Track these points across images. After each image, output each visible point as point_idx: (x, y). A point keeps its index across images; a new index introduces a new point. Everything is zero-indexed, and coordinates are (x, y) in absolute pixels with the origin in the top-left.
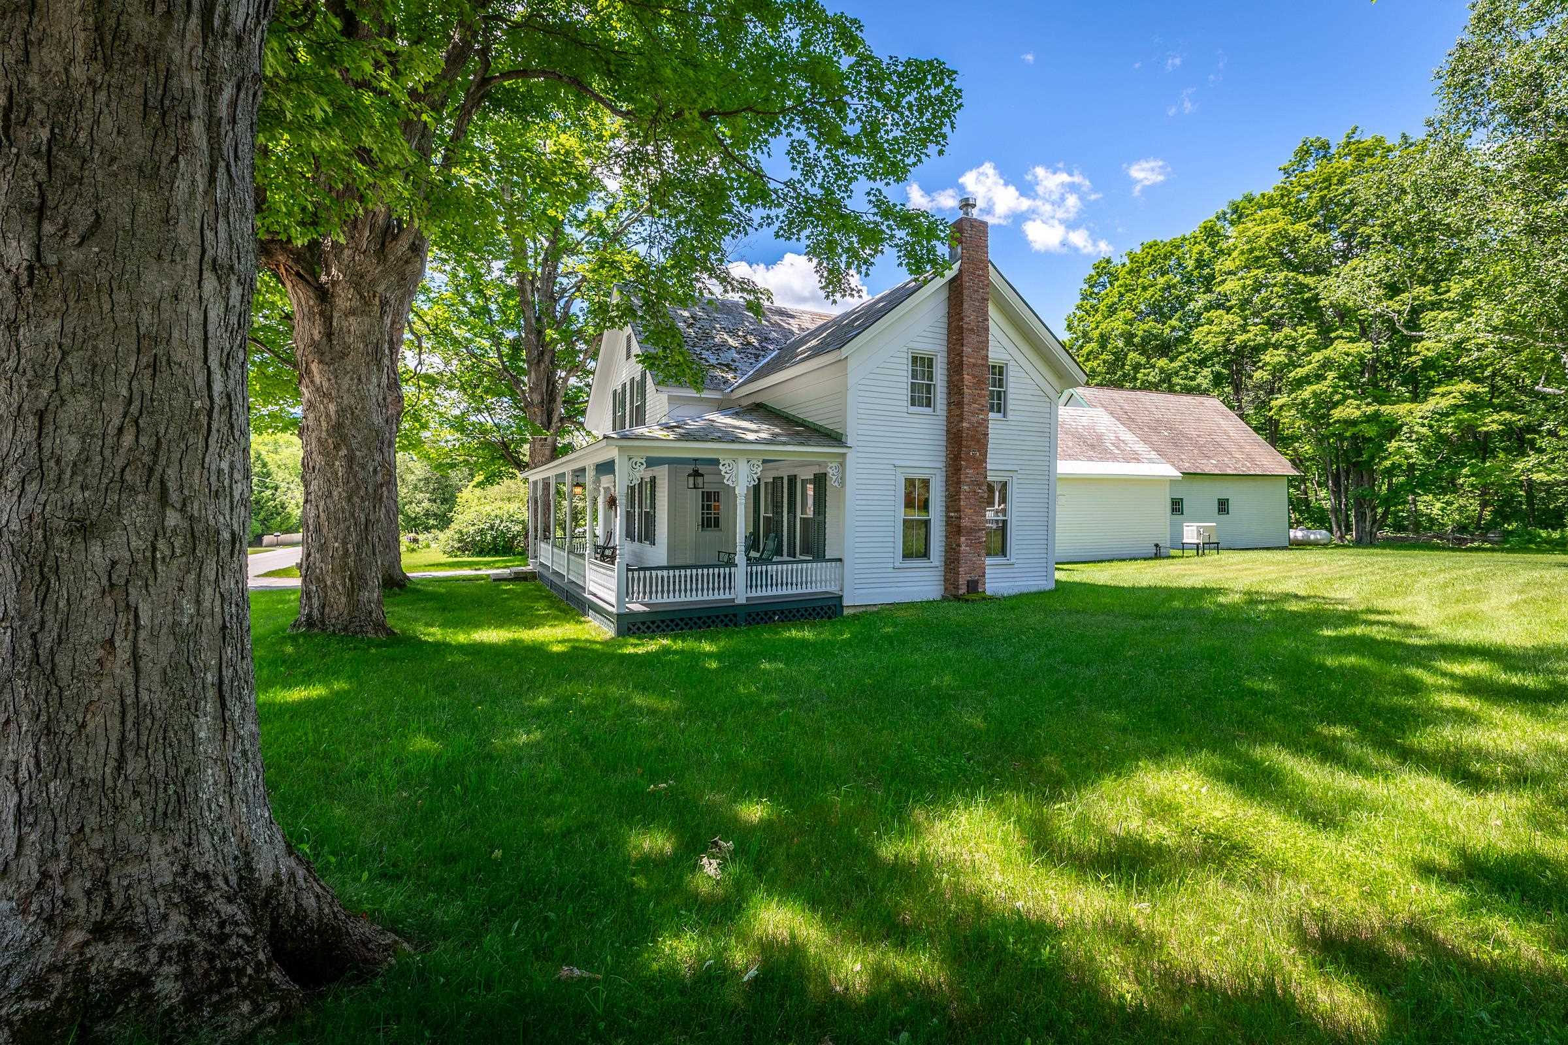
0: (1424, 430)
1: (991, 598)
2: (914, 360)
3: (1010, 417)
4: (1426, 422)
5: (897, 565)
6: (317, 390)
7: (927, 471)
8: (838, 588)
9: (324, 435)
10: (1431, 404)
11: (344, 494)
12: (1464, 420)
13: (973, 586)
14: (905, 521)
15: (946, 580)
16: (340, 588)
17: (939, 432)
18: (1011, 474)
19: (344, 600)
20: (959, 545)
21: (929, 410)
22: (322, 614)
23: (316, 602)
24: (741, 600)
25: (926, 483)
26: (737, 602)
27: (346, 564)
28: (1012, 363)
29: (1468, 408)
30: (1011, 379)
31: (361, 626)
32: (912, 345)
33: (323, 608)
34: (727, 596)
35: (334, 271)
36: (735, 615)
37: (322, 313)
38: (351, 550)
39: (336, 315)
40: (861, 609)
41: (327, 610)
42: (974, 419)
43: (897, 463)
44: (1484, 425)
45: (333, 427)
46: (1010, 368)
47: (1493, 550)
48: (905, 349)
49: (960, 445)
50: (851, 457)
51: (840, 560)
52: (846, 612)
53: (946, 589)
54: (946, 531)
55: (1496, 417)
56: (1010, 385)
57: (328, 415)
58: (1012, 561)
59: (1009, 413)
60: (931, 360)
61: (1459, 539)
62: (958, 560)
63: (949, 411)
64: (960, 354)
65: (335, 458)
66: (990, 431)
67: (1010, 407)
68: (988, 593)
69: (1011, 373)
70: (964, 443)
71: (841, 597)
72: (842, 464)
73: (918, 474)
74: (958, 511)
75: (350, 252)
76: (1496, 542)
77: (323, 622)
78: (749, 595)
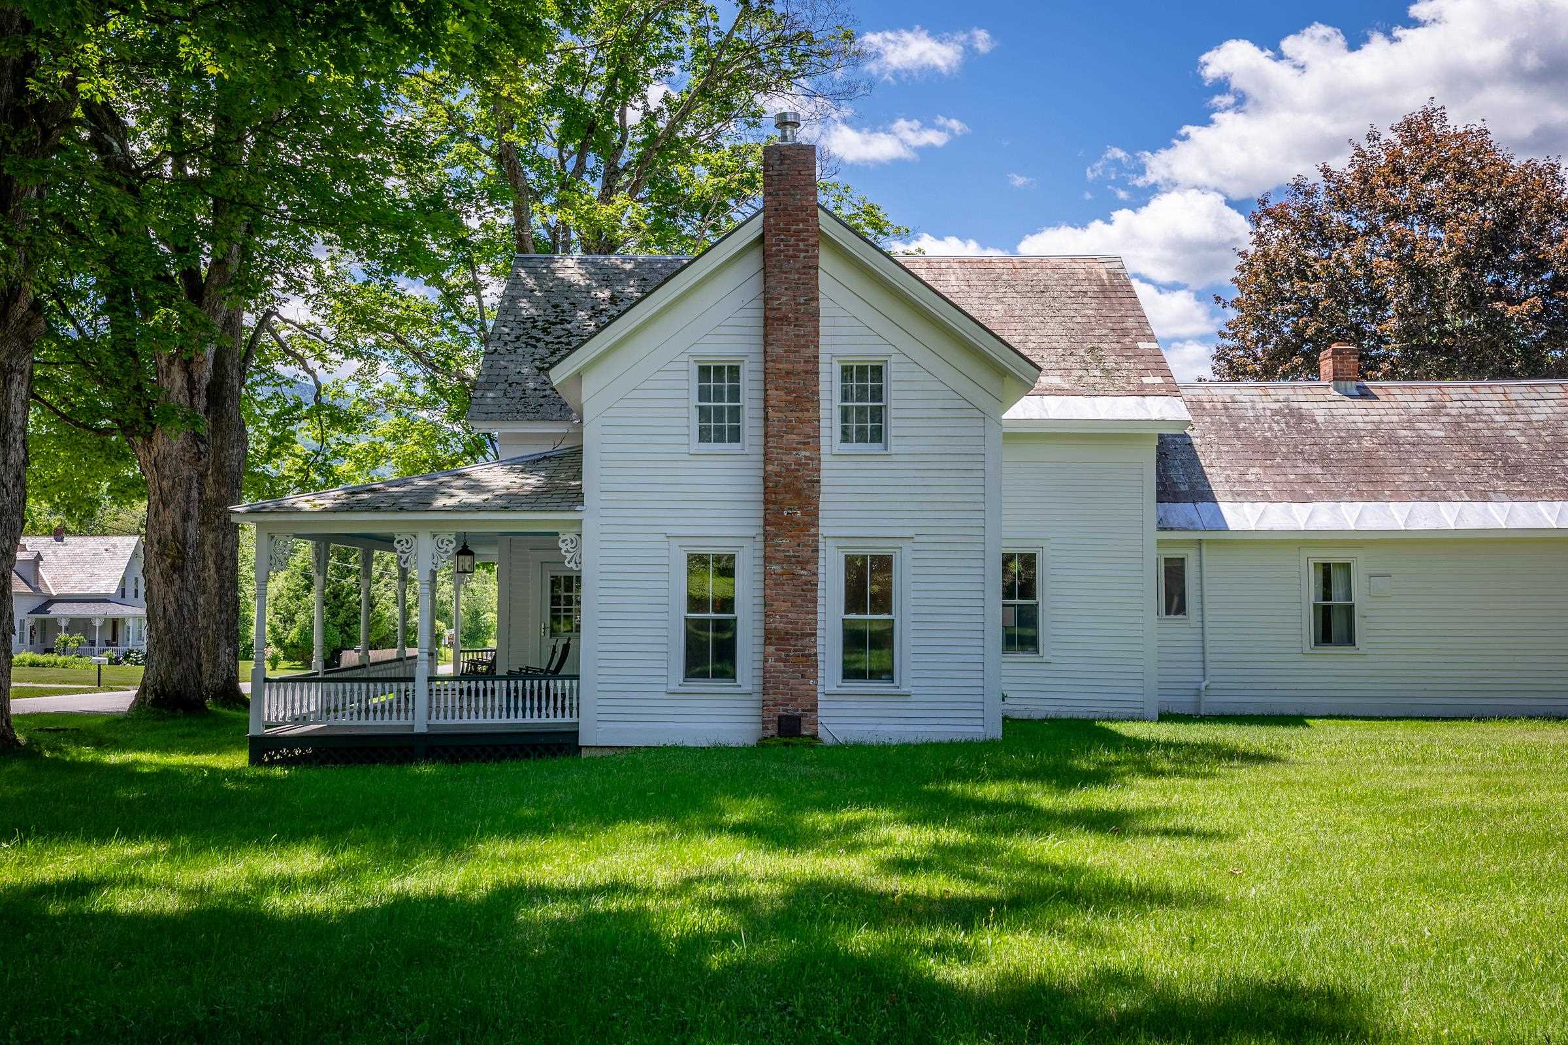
2: (704, 371)
3: (893, 449)
5: (674, 688)
7: (729, 542)
8: (574, 719)
14: (688, 620)
17: (752, 481)
18: (898, 543)
20: (769, 659)
21: (734, 447)
24: (420, 728)
25: (727, 561)
26: (417, 730)
28: (897, 358)
30: (896, 386)
32: (696, 350)
34: (402, 722)
36: (411, 749)
42: (789, 459)
46: (895, 367)
48: (685, 357)
50: (591, 524)
51: (576, 678)
52: (587, 754)
54: (764, 635)
56: (895, 395)
58: (904, 689)
60: (734, 369)
69: (894, 376)
70: (771, 497)
71: (575, 733)
72: (581, 536)
73: (714, 548)
78: (433, 721)
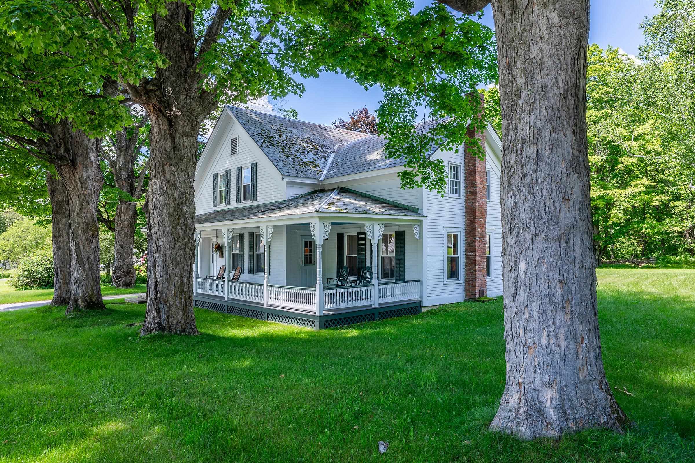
0: (626, 204)
1: (490, 300)
2: (451, 167)
3: (491, 200)
4: (626, 200)
5: (445, 283)
6: (168, 181)
7: (457, 230)
8: (419, 297)
9: (171, 210)
10: (630, 190)
11: (182, 247)
12: (644, 199)
13: (482, 292)
14: (448, 257)
15: (466, 290)
16: (178, 305)
17: (462, 208)
18: (491, 231)
19: (181, 313)
20: (475, 271)
21: (456, 196)
22: (168, 322)
23: (164, 316)
24: (376, 305)
25: (456, 236)
26: (373, 306)
27: (182, 290)
28: (491, 170)
29: (647, 193)
30: (491, 179)
31: (192, 329)
32: (451, 160)
33: (168, 318)
34: (368, 303)
35: (174, 109)
36: (374, 314)
37: (171, 135)
38: (185, 281)
39: (177, 135)
40: (431, 308)
41: (170, 320)
42: (481, 201)
43: (446, 225)
44: (653, 202)
45: (177, 204)
46: (491, 173)
47: (652, 267)
48: (447, 162)
49: (475, 215)
50: (425, 221)
51: (419, 281)
52: (424, 310)
53: (466, 295)
54: (466, 263)
55: (658, 198)
56: (491, 182)
57: (174, 198)
58: (493, 279)
59: (491, 197)
60: (457, 168)
61: (637, 262)
62: (475, 279)
63: (467, 196)
64: (474, 166)
65: (178, 224)
66: (487, 208)
67: (491, 194)
68: (488, 296)
69: (491, 176)
70: (477, 214)
71: (420, 302)
72: (421, 226)
73: (453, 232)
74: (474, 251)
75: (184, 97)
76: (654, 263)
77: (169, 327)
78: (380, 302)
